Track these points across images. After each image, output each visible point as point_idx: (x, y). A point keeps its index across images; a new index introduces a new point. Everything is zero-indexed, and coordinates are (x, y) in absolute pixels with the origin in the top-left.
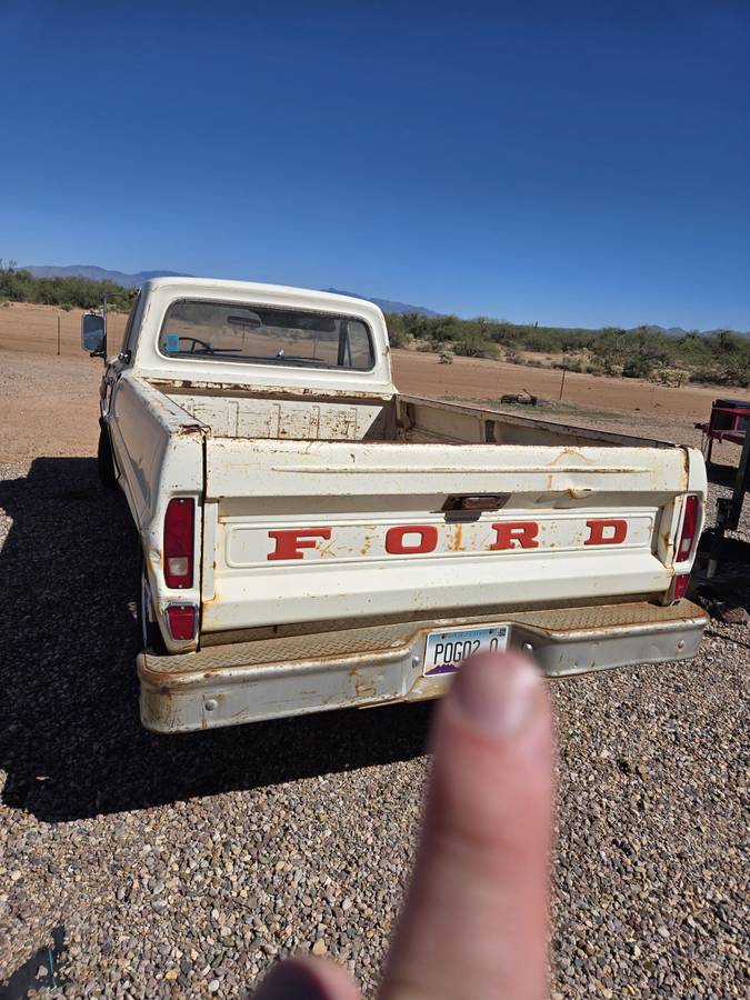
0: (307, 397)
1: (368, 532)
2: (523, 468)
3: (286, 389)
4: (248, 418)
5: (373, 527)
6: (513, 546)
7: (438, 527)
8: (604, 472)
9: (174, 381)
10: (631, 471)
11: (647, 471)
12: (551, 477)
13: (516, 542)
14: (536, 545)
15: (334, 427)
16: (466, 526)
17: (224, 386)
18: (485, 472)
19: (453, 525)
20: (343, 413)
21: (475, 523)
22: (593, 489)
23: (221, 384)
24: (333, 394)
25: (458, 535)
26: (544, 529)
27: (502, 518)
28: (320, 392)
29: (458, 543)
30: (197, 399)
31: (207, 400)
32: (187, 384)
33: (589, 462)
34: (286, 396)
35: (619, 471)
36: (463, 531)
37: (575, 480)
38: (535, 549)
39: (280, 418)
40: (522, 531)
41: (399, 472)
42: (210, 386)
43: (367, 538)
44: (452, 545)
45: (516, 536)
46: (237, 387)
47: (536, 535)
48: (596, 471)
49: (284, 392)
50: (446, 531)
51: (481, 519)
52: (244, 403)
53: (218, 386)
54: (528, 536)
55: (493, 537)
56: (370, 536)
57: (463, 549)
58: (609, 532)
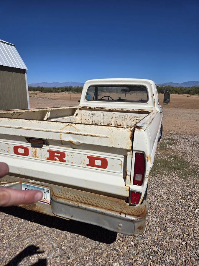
0: (122, 111)
1: (8, 146)
2: (49, 130)
3: (116, 109)
4: (106, 117)
5: (10, 145)
6: (56, 160)
7: (29, 148)
8: (84, 135)
9: (87, 107)
10: (98, 136)
11: (106, 137)
12: (61, 135)
13: (57, 158)
14: (65, 161)
15: (132, 121)
16: (38, 149)
17: (99, 108)
18: (35, 130)
19: (34, 148)
20: (135, 116)
21: (41, 149)
22: (81, 142)
23: (98, 108)
24: (131, 110)
25: (35, 152)
26: (68, 155)
27: (51, 149)
28: (127, 110)
29: (35, 155)
30: (93, 112)
31: (95, 112)
32: (90, 108)
33: (78, 130)
34: (116, 111)
35: (91, 136)
36: (37, 151)
37: (73, 137)
38: (65, 163)
39: (115, 117)
40: (59, 155)
41: (8, 127)
42: (95, 108)
43: (8, 148)
44: (34, 155)
45: (57, 156)
46: (102, 108)
47: (64, 157)
48: (80, 135)
49: (116, 110)
50: (32, 150)
51: (43, 147)
52: (105, 113)
53: (97, 108)
54: (62, 157)
55: (48, 155)
56: (9, 147)
57: (38, 157)
58: (98, 163)
